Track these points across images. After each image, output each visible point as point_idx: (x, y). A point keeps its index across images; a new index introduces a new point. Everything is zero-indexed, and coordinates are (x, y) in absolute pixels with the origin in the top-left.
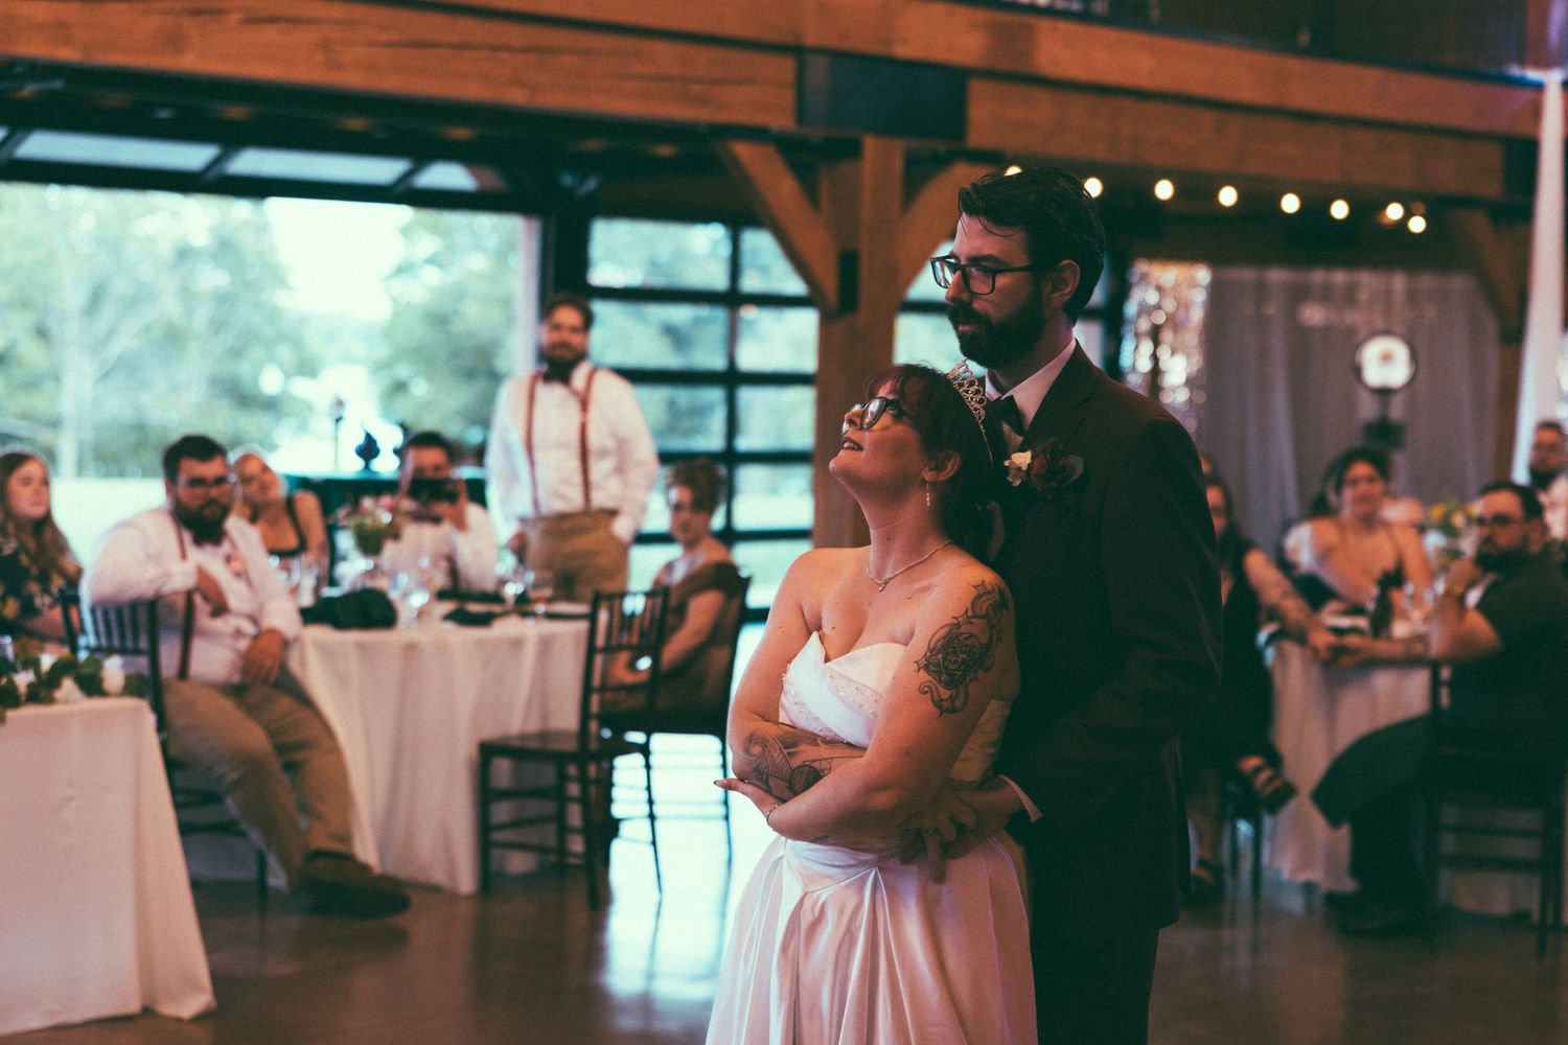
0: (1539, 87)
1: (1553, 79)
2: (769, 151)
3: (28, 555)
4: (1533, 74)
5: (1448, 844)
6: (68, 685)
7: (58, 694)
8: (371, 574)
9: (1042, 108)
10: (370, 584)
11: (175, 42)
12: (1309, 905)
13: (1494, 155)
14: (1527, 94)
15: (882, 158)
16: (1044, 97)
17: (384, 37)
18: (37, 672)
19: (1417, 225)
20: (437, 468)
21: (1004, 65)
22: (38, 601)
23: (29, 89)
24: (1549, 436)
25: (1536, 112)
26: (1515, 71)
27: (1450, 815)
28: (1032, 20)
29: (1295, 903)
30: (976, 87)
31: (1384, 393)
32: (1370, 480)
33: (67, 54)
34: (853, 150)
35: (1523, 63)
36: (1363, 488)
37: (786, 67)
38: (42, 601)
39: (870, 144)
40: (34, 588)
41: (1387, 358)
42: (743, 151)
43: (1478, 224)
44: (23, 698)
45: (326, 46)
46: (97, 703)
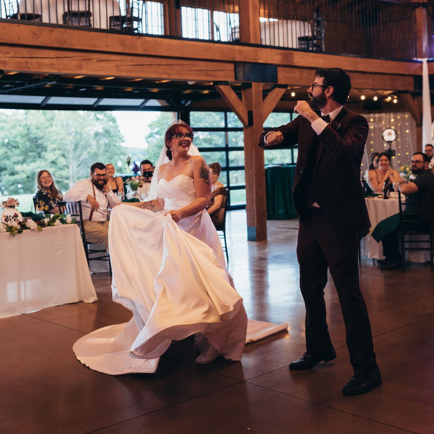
0: (421, 62)
1: (425, 60)
2: (229, 87)
3: (50, 194)
4: (419, 60)
5: (407, 245)
6: (58, 221)
7: (55, 224)
8: (135, 195)
9: (297, 73)
10: (134, 197)
11: (80, 67)
12: (374, 265)
13: (411, 80)
14: (419, 64)
15: (257, 87)
16: (297, 71)
17: (132, 64)
18: (50, 219)
19: (395, 101)
20: (149, 169)
21: (286, 63)
22: (53, 205)
23: (48, 85)
24: (429, 148)
25: (421, 69)
26: (415, 59)
27: (407, 237)
28: (292, 52)
29: (371, 264)
30: (279, 69)
31: (390, 142)
32: (386, 160)
33: (54, 71)
34: (249, 86)
35: (417, 57)
36: (384, 162)
37: (232, 66)
38: (54, 205)
39: (253, 84)
40: (52, 202)
41: (390, 134)
42: (222, 87)
43: (409, 97)
44: (47, 225)
45: (117, 66)
46: (65, 225)
